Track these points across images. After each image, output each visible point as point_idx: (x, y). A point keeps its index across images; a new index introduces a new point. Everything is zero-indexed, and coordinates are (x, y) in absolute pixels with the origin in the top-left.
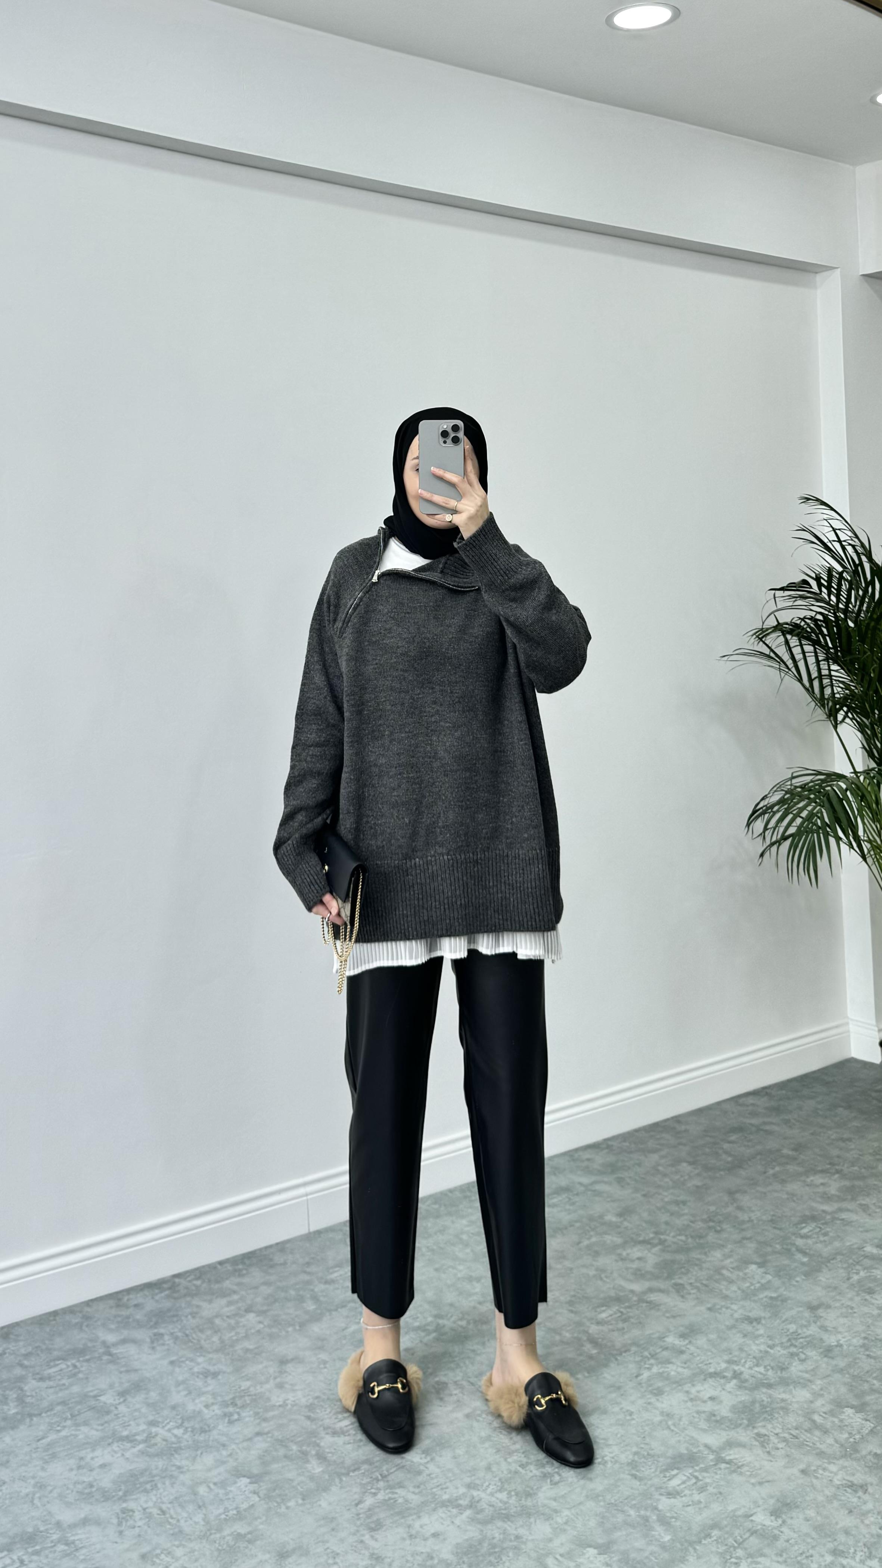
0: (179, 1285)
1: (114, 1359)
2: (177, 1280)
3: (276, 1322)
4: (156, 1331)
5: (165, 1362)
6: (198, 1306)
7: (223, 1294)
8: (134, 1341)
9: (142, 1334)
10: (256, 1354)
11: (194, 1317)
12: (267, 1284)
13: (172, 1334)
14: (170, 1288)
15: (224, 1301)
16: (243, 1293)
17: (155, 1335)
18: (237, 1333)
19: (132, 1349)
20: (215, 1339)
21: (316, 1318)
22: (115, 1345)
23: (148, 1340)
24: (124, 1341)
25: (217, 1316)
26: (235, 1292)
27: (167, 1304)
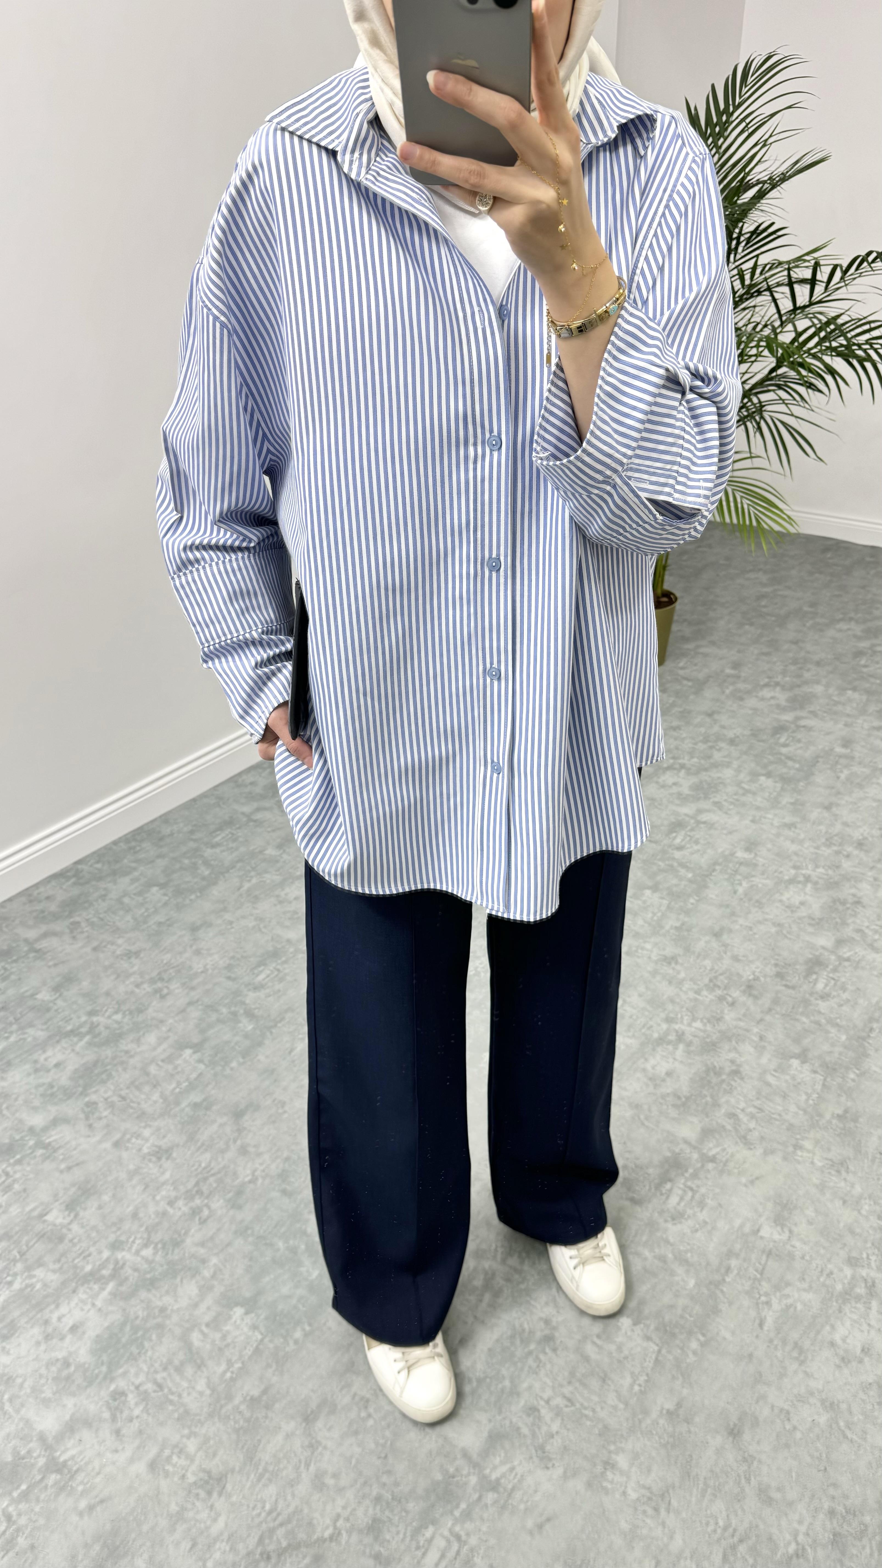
0: (82, 871)
1: (40, 954)
2: (80, 867)
3: (179, 892)
4: (72, 920)
5: (88, 949)
6: (105, 889)
7: (126, 874)
8: (55, 934)
9: (60, 926)
10: (169, 926)
11: (104, 900)
12: (161, 856)
13: (87, 920)
14: (74, 876)
15: (127, 880)
16: (142, 868)
17: (72, 924)
18: (147, 910)
19: (54, 942)
20: (129, 918)
21: (212, 882)
22: (37, 940)
23: (67, 931)
24: (45, 935)
25: (124, 896)
26: (135, 869)
27: (76, 891)
